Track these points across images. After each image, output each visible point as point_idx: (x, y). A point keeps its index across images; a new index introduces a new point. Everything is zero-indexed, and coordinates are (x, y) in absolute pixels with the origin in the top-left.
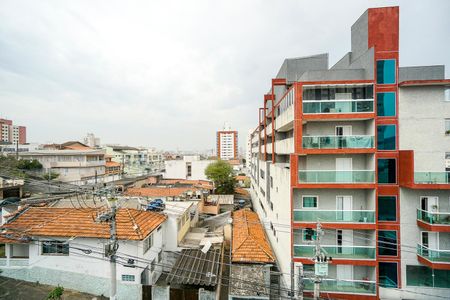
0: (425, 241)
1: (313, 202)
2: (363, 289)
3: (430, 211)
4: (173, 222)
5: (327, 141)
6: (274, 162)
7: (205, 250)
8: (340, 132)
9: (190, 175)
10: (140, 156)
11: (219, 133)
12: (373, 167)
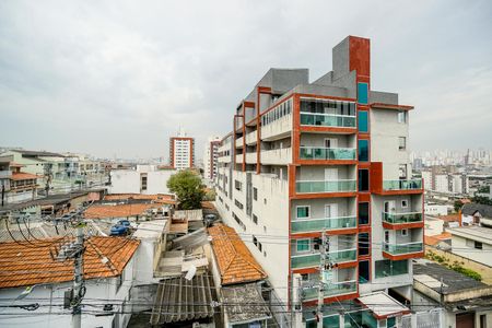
0: (387, 238)
1: (305, 212)
2: (345, 290)
3: (390, 213)
4: (148, 248)
5: (318, 152)
6: (259, 172)
7: (189, 277)
8: (328, 144)
9: (145, 188)
10: (68, 165)
11: (172, 140)
12: (355, 177)
